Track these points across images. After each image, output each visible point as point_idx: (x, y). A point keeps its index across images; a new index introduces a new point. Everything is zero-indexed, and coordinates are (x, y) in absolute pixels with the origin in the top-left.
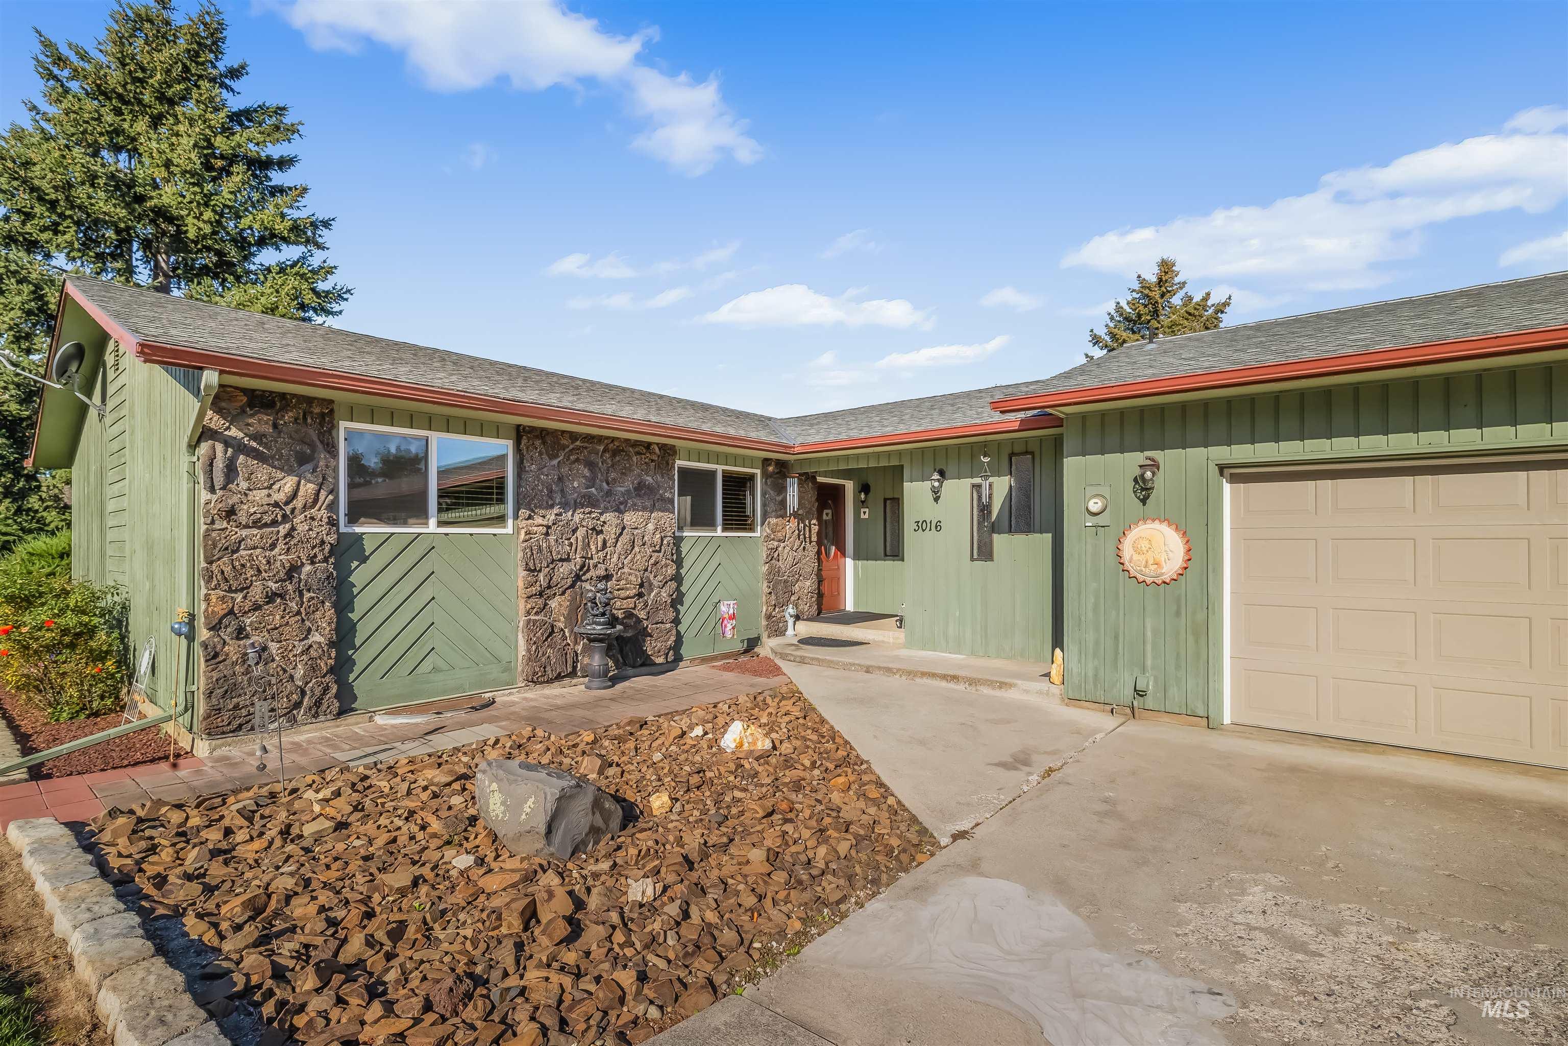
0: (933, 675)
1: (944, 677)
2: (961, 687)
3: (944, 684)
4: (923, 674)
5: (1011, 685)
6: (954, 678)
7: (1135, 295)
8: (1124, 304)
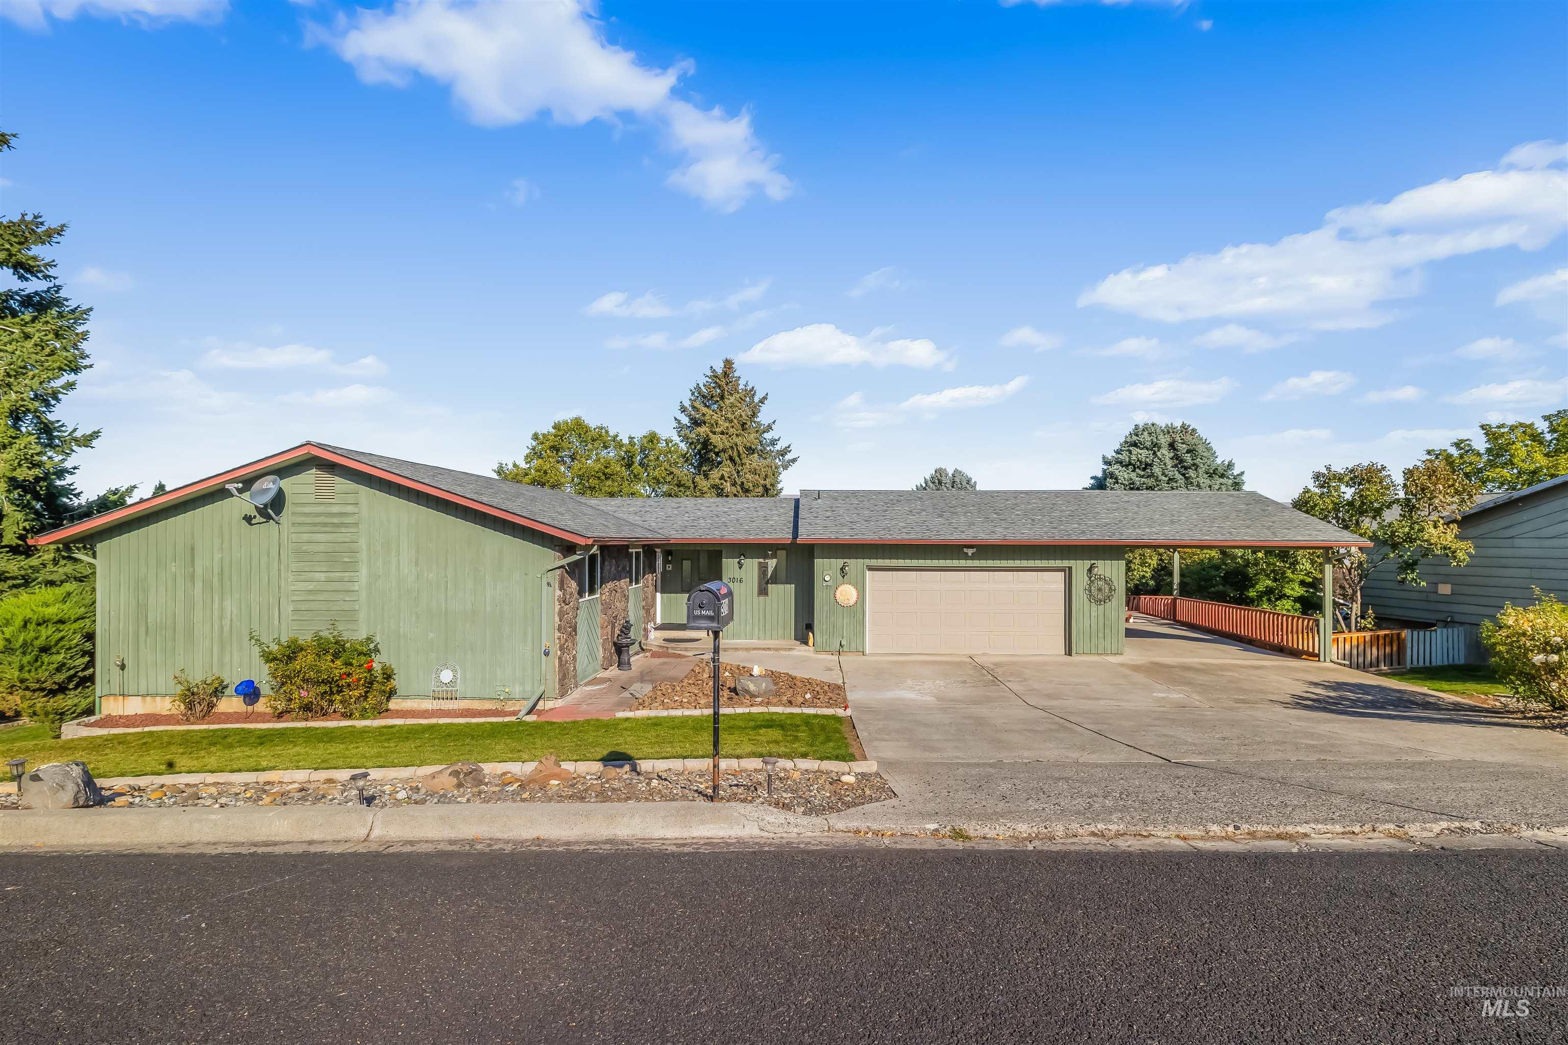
0: (760, 649)
1: (764, 649)
2: (772, 652)
3: (764, 652)
4: (754, 649)
5: (794, 649)
6: (769, 649)
7: (707, 379)
8: (701, 386)
